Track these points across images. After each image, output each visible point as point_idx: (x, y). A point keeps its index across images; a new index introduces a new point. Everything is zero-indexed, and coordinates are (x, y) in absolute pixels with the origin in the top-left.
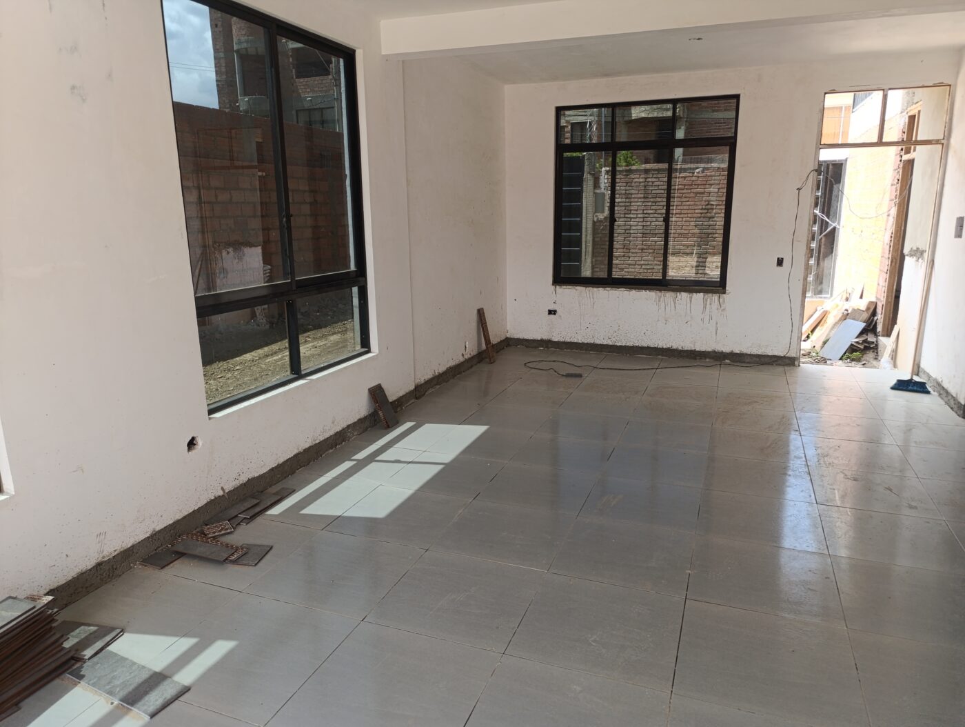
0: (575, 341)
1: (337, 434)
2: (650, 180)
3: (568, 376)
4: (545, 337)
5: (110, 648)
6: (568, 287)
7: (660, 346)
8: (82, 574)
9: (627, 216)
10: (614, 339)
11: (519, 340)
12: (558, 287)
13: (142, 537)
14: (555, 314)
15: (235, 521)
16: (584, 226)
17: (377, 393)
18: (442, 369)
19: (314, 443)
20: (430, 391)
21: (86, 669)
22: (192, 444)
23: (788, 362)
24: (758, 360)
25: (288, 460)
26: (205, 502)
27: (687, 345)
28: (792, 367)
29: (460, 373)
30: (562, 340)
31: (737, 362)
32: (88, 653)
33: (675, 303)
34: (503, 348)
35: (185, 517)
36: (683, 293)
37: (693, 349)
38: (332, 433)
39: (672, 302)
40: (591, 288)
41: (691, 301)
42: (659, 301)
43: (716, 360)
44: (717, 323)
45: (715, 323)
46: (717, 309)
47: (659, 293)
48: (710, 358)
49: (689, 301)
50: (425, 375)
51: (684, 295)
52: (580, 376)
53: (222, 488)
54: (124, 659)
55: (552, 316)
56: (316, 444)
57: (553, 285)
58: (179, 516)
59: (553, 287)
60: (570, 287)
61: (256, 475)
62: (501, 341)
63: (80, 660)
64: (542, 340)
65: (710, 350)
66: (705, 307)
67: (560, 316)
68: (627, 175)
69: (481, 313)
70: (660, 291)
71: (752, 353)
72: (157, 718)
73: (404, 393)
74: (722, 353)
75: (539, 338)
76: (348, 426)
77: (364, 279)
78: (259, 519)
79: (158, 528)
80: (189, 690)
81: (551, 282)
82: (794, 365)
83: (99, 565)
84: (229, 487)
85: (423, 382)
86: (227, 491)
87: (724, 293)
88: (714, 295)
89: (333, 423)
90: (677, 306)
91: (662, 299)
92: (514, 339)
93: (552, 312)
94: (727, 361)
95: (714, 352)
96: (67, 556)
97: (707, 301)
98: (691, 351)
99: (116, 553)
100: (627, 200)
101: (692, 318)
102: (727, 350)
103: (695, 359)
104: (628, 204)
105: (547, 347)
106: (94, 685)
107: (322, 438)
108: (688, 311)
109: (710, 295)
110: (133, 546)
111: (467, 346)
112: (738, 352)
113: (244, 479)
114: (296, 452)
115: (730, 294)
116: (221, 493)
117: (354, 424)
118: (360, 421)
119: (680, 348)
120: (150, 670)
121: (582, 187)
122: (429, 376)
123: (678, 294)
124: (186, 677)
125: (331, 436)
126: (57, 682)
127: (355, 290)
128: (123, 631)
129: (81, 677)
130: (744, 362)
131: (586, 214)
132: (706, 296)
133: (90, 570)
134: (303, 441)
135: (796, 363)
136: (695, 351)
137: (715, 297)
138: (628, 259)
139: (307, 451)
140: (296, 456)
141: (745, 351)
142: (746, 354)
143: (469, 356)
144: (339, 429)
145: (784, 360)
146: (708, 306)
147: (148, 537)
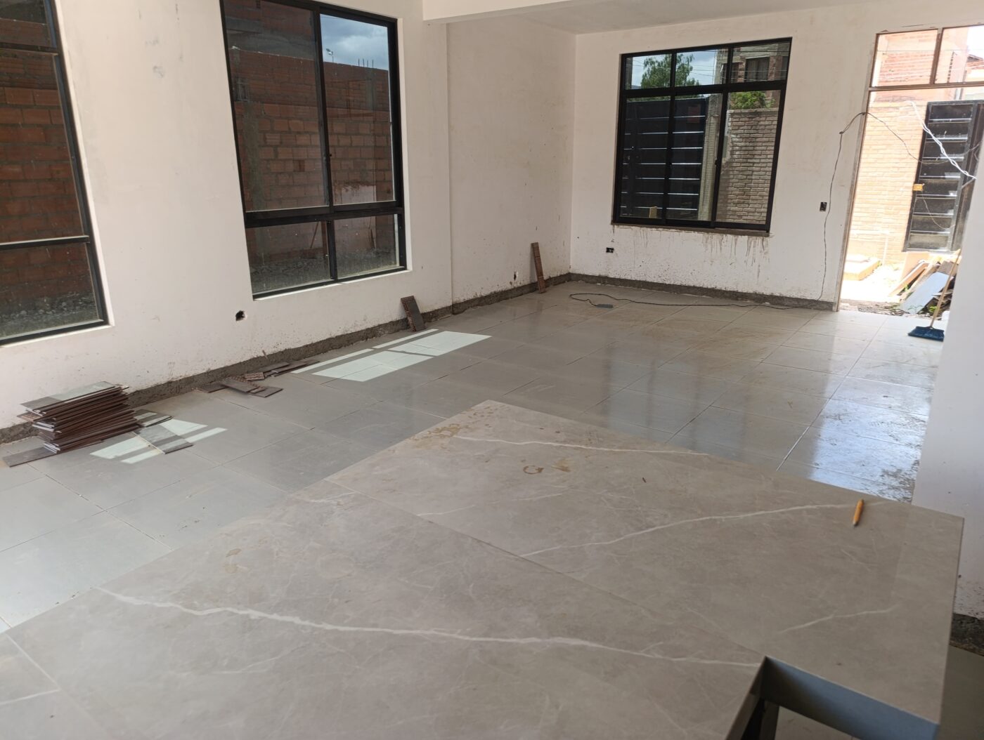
0: (629, 278)
1: (368, 329)
2: (762, 123)
3: (599, 306)
4: (603, 274)
5: (162, 424)
6: (625, 227)
7: (705, 286)
8: (158, 386)
9: (749, 160)
10: (664, 278)
11: (579, 275)
12: (616, 226)
13: (200, 372)
14: (612, 252)
15: (267, 374)
16: (703, 171)
17: (409, 304)
18: (485, 292)
19: (346, 333)
20: (469, 310)
21: (143, 431)
22: (240, 316)
23: (826, 307)
24: (796, 303)
25: (321, 342)
26: (249, 358)
27: (730, 286)
28: (829, 312)
29: (507, 299)
30: (617, 277)
31: (776, 304)
32: (147, 424)
33: (721, 245)
34: (564, 282)
35: (233, 366)
36: (728, 235)
37: (736, 290)
38: (363, 328)
39: (718, 244)
40: (645, 228)
41: (736, 243)
42: (706, 242)
43: (756, 302)
44: (759, 266)
45: (757, 266)
46: (761, 252)
47: (706, 234)
48: (751, 300)
49: (734, 243)
50: (463, 295)
51: (730, 237)
52: (611, 307)
53: (263, 352)
54: (165, 429)
55: (609, 254)
56: (347, 334)
57: (612, 224)
58: (228, 364)
59: (611, 226)
60: (627, 227)
61: (292, 347)
62: (561, 276)
63: (141, 427)
64: (600, 277)
65: (751, 291)
66: (749, 249)
67: (617, 254)
68: (752, 118)
69: (535, 248)
70: (708, 232)
71: (791, 296)
72: (169, 455)
73: (440, 308)
74: (762, 295)
75: (597, 274)
76: (380, 326)
77: (402, 209)
78: (285, 375)
79: (212, 368)
80: (191, 446)
81: (610, 222)
82: (831, 310)
83: (169, 383)
84: (269, 351)
85: (462, 301)
86: (267, 354)
87: (768, 236)
88: (758, 238)
89: (365, 320)
90: (723, 247)
91: (709, 241)
92: (575, 274)
93: (609, 250)
94: (767, 303)
95: (756, 294)
96: (148, 372)
97: (751, 243)
98: (734, 292)
99: (181, 378)
100: (751, 144)
101: (736, 260)
102: (767, 292)
103: (737, 300)
104: (752, 148)
105: (604, 283)
106: (144, 437)
107: (353, 331)
108: (733, 253)
109: (755, 237)
110: (194, 377)
111: (517, 276)
112: (778, 295)
113: (282, 348)
114: (328, 336)
115: (774, 237)
116: (262, 355)
117: (386, 325)
118: (392, 323)
119: (723, 289)
120: (173, 433)
121: (705, 131)
122: (471, 296)
123: (724, 236)
124: (190, 440)
125: (362, 331)
126: (127, 434)
127: (396, 216)
128: (171, 418)
129: (138, 433)
130: (783, 305)
131: (707, 158)
132: (751, 239)
133: (163, 385)
134: (337, 331)
135: (834, 308)
136: (737, 292)
137: (759, 240)
138: (747, 205)
139: (338, 338)
140: (329, 340)
141: (785, 294)
142: (786, 297)
143: (519, 285)
144: (370, 326)
145: (823, 305)
146: (752, 249)
147: (205, 373)
